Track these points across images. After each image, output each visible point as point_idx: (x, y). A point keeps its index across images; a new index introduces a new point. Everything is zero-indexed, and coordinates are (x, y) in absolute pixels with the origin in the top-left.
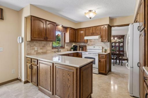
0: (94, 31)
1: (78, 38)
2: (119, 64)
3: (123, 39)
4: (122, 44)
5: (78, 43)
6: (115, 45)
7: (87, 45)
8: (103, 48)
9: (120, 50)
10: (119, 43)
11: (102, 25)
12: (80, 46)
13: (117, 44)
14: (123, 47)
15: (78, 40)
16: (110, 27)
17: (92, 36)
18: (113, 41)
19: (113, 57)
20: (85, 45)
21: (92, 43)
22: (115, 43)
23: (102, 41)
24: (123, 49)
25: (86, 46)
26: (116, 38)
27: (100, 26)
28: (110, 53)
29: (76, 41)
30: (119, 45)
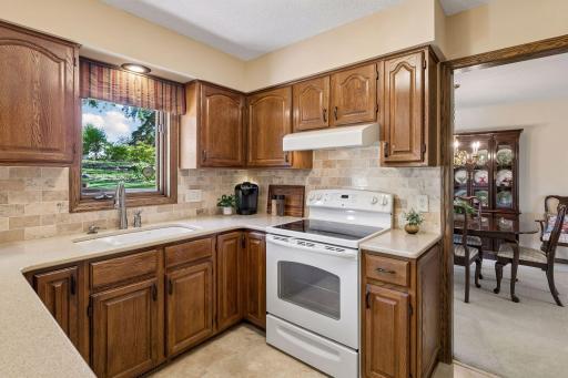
0: (339, 101)
1: (256, 143)
2: (497, 291)
3: (516, 149)
4: (506, 175)
5: (264, 174)
6: (470, 181)
7: (306, 183)
8: (396, 203)
9: (499, 204)
10: (494, 168)
11: (387, 57)
12: (272, 188)
13: (482, 176)
14: (513, 188)
15: (255, 157)
16: (440, 67)
17: (329, 127)
18: (460, 159)
19: (460, 253)
20: (297, 182)
21: (335, 172)
22: (471, 168)
23: (388, 163)
24: (516, 199)
25: (301, 189)
26: (476, 145)
27: (375, 61)
28: (444, 236)
29: (246, 161)
30: (492, 180)
